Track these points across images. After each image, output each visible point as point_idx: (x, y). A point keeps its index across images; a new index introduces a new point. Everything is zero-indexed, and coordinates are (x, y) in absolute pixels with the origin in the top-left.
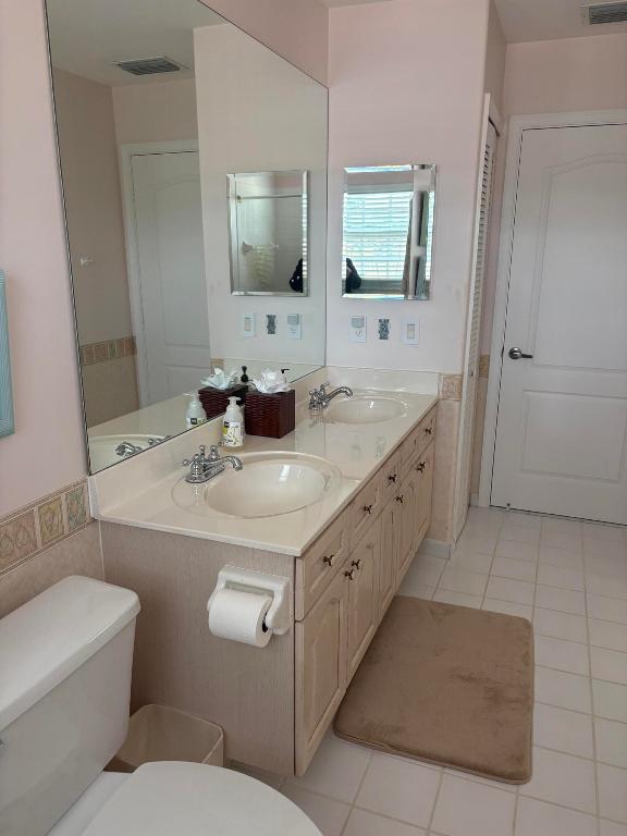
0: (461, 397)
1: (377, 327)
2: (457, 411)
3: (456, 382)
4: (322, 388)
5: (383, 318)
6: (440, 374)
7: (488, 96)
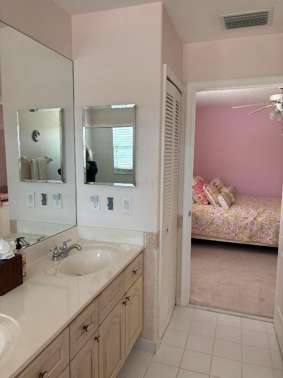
0: (158, 246)
1: (106, 202)
2: (156, 256)
3: (154, 238)
4: (65, 244)
5: (110, 196)
6: (144, 232)
7: (165, 65)
